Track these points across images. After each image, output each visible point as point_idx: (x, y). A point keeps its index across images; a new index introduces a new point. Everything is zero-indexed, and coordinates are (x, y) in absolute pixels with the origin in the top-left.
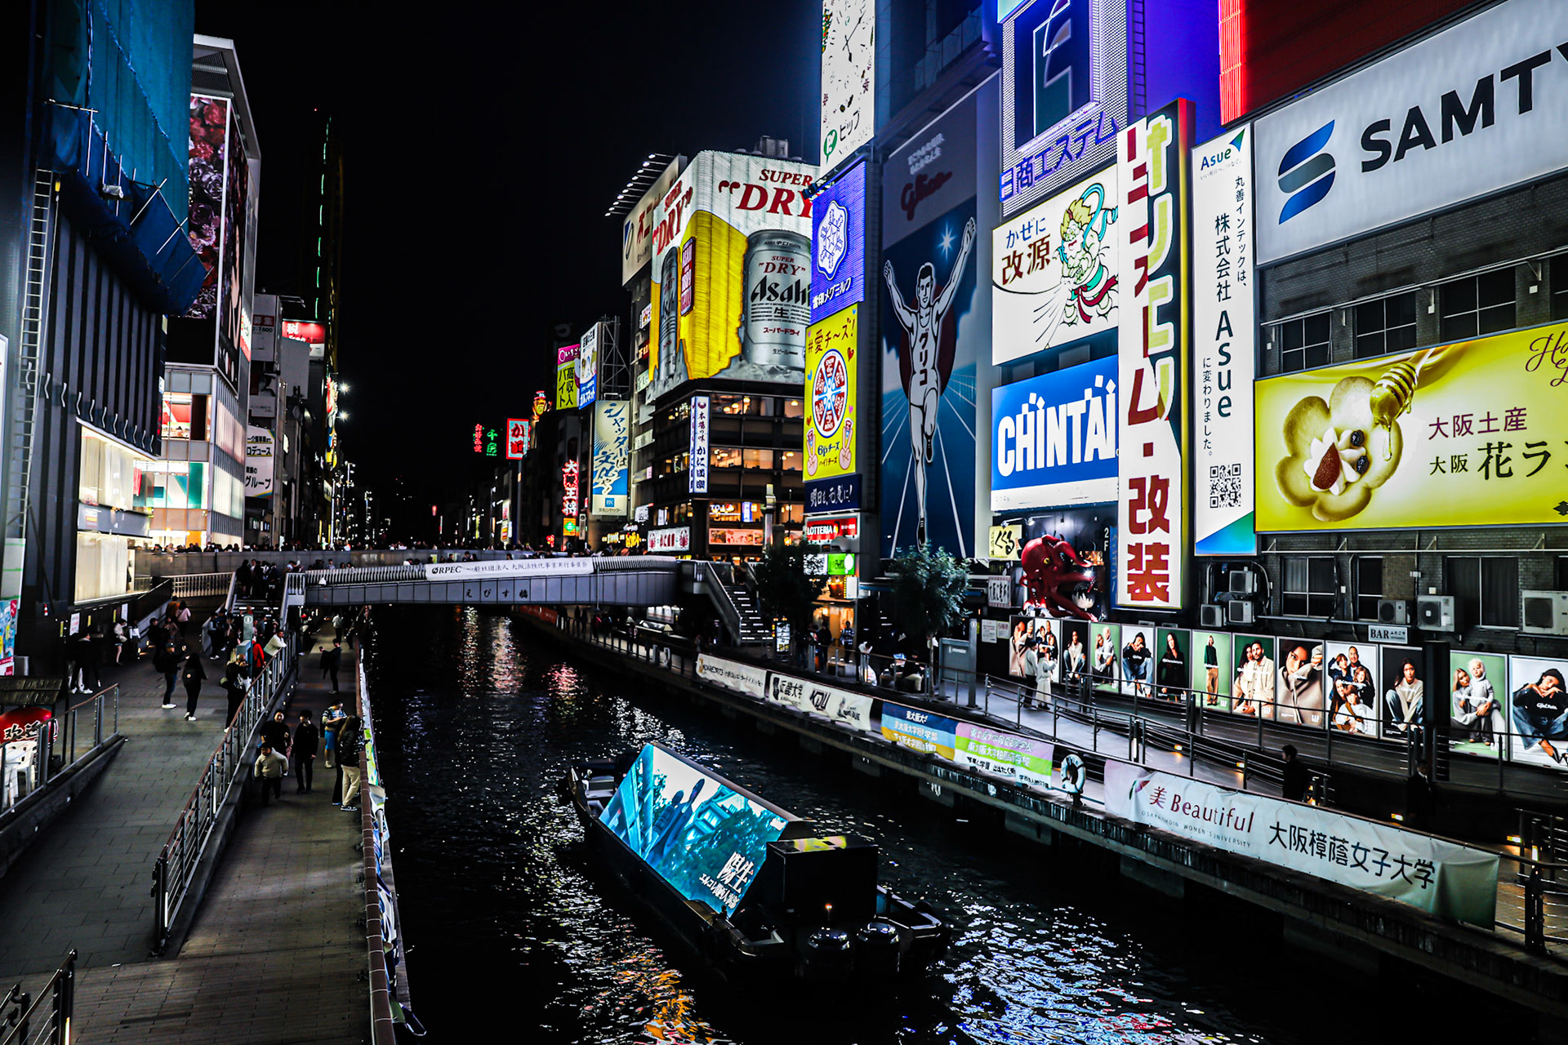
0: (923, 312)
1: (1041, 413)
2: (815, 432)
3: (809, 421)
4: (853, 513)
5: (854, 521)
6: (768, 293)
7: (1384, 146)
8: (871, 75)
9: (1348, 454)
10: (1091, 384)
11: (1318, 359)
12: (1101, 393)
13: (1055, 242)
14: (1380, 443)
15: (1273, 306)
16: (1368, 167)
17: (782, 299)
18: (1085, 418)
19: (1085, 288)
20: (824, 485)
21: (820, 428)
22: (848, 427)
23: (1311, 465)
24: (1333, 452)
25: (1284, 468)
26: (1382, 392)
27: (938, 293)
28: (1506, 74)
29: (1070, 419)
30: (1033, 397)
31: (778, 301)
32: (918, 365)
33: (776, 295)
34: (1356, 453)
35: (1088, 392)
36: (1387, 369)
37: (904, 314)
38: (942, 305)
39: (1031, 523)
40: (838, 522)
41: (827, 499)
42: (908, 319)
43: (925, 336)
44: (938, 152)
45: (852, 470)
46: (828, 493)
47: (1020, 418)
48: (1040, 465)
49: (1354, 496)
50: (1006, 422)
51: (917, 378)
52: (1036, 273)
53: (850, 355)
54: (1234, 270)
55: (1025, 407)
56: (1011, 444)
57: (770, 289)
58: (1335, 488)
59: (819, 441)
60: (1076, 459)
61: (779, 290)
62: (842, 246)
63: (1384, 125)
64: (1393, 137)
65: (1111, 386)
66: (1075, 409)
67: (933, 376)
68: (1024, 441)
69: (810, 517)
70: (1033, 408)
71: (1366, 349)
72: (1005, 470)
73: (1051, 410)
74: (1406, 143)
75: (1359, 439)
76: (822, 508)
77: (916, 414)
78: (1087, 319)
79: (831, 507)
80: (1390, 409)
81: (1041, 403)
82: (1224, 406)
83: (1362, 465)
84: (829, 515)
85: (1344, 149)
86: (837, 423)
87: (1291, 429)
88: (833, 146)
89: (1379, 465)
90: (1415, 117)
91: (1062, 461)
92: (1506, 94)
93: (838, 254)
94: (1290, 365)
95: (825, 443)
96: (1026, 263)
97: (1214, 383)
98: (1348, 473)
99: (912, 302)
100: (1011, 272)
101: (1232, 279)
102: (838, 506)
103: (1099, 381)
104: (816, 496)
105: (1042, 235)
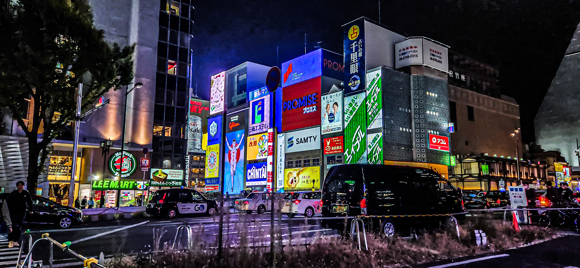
0: (233, 148)
1: (255, 169)
2: (208, 168)
3: (207, 166)
4: (217, 185)
5: (218, 187)
6: (190, 131)
7: (298, 141)
8: (223, 98)
9: (294, 180)
10: (263, 166)
11: (292, 167)
12: (264, 167)
13: (258, 142)
14: (297, 178)
15: (287, 159)
16: (297, 144)
17: (194, 132)
18: (262, 171)
19: (262, 151)
20: (210, 179)
21: (210, 167)
22: (217, 168)
23: (290, 181)
24: (292, 179)
25: (287, 181)
26: (297, 172)
27: (236, 145)
28: (309, 137)
29: (259, 171)
30: (254, 167)
31: (193, 132)
32: (232, 157)
33: (192, 131)
34: (295, 180)
35: (262, 167)
36: (298, 169)
37: (229, 147)
38: (238, 147)
39: (253, 188)
40: (214, 187)
41: (211, 182)
42: (230, 148)
43: (234, 152)
44: (237, 119)
45: (217, 176)
46: (211, 181)
47: (251, 170)
48: (255, 178)
49: (295, 185)
50: (249, 170)
51: (232, 160)
52: (255, 146)
53: (218, 153)
54: (282, 153)
55: (252, 168)
56: (250, 174)
57: (191, 129)
58: (293, 184)
59: (209, 170)
60: (260, 178)
61: (193, 130)
62: (216, 131)
63: (298, 139)
64: (299, 140)
65: (266, 167)
66: (260, 169)
67: (235, 160)
68: (252, 174)
69: (207, 186)
70: (254, 169)
71: (297, 166)
72: (249, 179)
73: (257, 169)
74: (300, 142)
75: (295, 178)
76: (209, 184)
77: (232, 166)
78: (262, 156)
79: (212, 184)
80: (298, 174)
81: (255, 168)
82: (281, 171)
83: (295, 181)
84: (211, 185)
85: (294, 140)
86: (214, 167)
87: (288, 176)
88: (214, 108)
89: (297, 181)
90: (301, 139)
91: (258, 178)
92: (309, 139)
93: (215, 133)
94: (289, 167)
95: (211, 171)
96: (253, 144)
97: (279, 168)
98: (294, 182)
99: (231, 146)
100: (250, 145)
101: (282, 154)
102: (214, 183)
103: (264, 166)
104: (208, 181)
105: (256, 140)
